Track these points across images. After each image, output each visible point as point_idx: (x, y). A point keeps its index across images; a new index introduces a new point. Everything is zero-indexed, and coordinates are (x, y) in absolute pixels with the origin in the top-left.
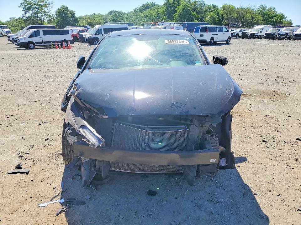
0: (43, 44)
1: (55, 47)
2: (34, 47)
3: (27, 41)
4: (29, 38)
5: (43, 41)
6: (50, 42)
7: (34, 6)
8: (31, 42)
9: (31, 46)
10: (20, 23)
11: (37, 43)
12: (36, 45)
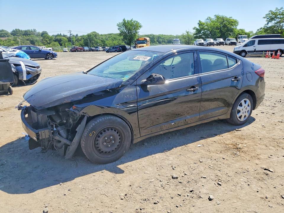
0: (255, 53)
1: (265, 56)
2: (246, 55)
3: (241, 50)
4: (243, 47)
5: (256, 50)
6: (262, 51)
7: (279, 16)
8: (244, 51)
9: (243, 54)
10: (261, 32)
11: (249, 52)
12: (248, 53)
